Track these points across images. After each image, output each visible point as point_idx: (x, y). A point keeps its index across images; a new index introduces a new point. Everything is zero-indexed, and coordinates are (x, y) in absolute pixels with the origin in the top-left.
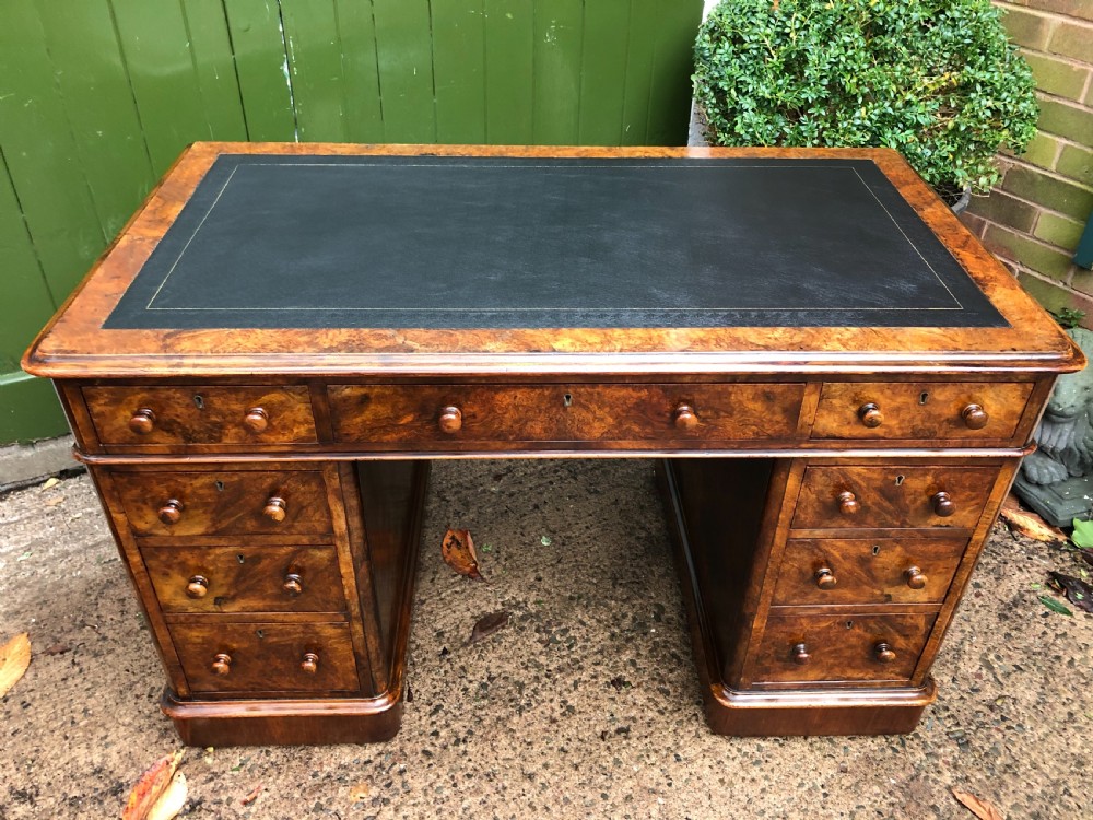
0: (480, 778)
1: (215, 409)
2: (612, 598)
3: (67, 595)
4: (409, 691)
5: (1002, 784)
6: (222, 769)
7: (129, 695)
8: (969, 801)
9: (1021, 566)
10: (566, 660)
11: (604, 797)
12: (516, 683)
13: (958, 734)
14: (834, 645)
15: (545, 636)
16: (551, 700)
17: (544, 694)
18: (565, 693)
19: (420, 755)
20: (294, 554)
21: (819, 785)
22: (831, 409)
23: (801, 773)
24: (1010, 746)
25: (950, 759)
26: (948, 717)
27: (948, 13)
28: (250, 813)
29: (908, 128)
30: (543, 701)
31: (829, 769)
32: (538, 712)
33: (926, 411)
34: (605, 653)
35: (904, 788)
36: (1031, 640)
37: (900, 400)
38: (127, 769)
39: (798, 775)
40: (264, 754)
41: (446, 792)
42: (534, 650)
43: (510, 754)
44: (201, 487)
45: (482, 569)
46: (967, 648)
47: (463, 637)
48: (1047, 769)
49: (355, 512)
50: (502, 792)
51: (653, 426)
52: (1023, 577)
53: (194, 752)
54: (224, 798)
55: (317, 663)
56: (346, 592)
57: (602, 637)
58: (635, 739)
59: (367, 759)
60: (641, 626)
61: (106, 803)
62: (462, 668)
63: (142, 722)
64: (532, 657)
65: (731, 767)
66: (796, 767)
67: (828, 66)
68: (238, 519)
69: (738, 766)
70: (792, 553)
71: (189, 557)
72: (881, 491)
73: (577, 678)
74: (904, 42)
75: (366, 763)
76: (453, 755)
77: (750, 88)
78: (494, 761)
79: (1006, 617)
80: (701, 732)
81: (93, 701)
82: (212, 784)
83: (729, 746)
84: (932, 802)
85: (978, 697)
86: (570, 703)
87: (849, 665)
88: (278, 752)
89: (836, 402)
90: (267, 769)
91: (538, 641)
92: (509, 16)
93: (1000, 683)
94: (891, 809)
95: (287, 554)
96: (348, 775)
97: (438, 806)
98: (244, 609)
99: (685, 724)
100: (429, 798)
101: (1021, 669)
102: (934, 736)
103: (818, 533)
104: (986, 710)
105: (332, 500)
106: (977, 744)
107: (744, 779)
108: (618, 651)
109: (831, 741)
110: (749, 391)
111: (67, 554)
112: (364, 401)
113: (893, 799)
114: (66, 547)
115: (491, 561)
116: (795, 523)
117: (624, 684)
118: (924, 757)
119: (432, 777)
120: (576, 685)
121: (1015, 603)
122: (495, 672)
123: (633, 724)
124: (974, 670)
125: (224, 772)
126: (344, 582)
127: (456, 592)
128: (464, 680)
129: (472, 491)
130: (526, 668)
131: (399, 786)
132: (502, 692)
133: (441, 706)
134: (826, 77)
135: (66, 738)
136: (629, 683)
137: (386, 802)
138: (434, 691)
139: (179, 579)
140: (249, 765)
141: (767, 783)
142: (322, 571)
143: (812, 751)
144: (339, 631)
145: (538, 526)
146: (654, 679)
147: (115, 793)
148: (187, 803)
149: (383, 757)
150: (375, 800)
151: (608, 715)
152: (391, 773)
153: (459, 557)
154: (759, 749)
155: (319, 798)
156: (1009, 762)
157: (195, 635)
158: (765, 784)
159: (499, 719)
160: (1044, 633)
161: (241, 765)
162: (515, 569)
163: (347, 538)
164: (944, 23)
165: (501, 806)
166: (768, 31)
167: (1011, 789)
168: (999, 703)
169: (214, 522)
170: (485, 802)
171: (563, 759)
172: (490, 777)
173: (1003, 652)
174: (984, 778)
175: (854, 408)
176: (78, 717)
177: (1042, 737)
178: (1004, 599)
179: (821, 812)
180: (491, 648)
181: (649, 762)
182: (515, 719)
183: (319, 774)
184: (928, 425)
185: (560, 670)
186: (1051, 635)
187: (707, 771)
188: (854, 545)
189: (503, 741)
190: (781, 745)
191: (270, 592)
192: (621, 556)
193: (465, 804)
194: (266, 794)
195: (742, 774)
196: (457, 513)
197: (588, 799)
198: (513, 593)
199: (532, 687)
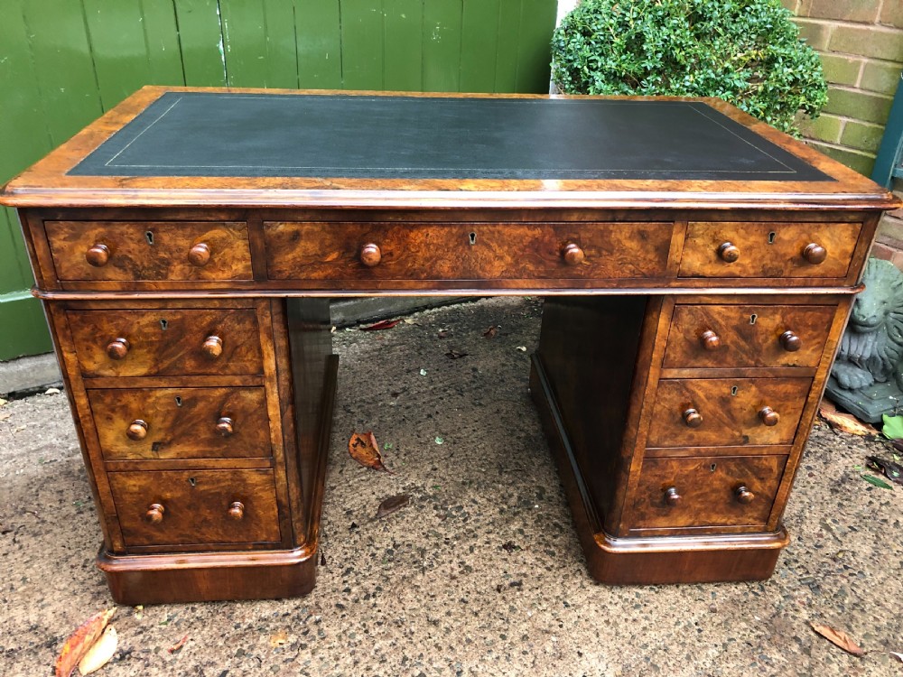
0: (391, 625)
1: (164, 245)
2: (499, 482)
3: (10, 488)
4: (323, 557)
5: (852, 618)
6: (151, 623)
7: (65, 566)
8: (826, 632)
9: (844, 453)
10: (462, 530)
11: (503, 637)
12: (419, 549)
13: (810, 581)
14: (700, 489)
15: (442, 512)
16: (451, 562)
17: (444, 557)
18: (463, 556)
19: (333, 608)
20: (226, 397)
21: (693, 624)
22: (695, 248)
23: (676, 614)
24: (855, 589)
25: (805, 600)
26: (799, 567)
27: (753, 7)
28: (176, 659)
29: (728, 90)
30: (443, 563)
31: (700, 611)
32: (439, 571)
33: (774, 250)
34: (496, 524)
35: (768, 623)
36: (861, 508)
37: (752, 239)
38: (61, 626)
39: (674, 615)
40: (190, 610)
41: (359, 637)
42: (433, 523)
43: (416, 605)
44: (147, 326)
45: (385, 462)
46: (808, 515)
47: (369, 514)
48: (890, 606)
49: (283, 353)
50: (410, 636)
51: (545, 265)
52: (847, 461)
53: (125, 610)
54: (152, 647)
55: (244, 511)
56: (273, 436)
57: (493, 512)
58: (527, 590)
59: (285, 612)
60: (526, 504)
61: (40, 654)
62: (370, 538)
63: (76, 587)
64: (432, 529)
65: (614, 610)
66: (671, 609)
67: (661, 43)
68: (178, 359)
69: (621, 610)
70: (663, 394)
71: (132, 399)
72: (738, 329)
73: (472, 544)
74: (720, 25)
75: (284, 616)
76: (365, 607)
77: (599, 64)
78: (401, 611)
79: (837, 491)
80: (585, 583)
81: (31, 571)
82: (141, 637)
83: (610, 594)
84: (794, 634)
85: (821, 551)
86: (467, 563)
87: (714, 510)
88: (204, 609)
89: (699, 241)
90: (192, 623)
91: (436, 515)
92: (403, 16)
93: (841, 542)
94: (759, 640)
95: (220, 396)
96: (268, 626)
97: (351, 649)
98: (179, 456)
99: (570, 578)
100: (343, 643)
101: (855, 530)
102: (789, 582)
103: (686, 373)
104: (830, 561)
105: (263, 338)
106: (827, 587)
107: (626, 620)
108: (507, 523)
109: (700, 588)
110: (626, 230)
111: (12, 457)
112: (296, 237)
113: (759, 633)
114: (11, 452)
115: (392, 456)
116: (665, 363)
117: (514, 547)
118: (782, 599)
119: (345, 625)
120: (471, 550)
121: (843, 481)
122: (399, 540)
123: (524, 579)
124: (816, 531)
125: (152, 626)
126: (271, 425)
127: (362, 480)
128: (372, 548)
129: (373, 405)
130: (427, 537)
131: (315, 633)
132: (407, 556)
133: (352, 569)
134: (660, 52)
135: (5, 601)
136: (519, 547)
137: (303, 647)
138: (345, 557)
139: (120, 424)
140: (176, 619)
141: (647, 622)
142: (251, 415)
143: (684, 597)
144: (265, 477)
145: (433, 430)
146: (540, 544)
147: (49, 646)
148: (118, 653)
149: (300, 610)
150: (293, 646)
151: (501, 572)
152: (308, 623)
153: (364, 453)
154: (638, 595)
155: (241, 645)
156: (856, 601)
157: (133, 483)
158: (645, 623)
159: (404, 577)
160: (870, 502)
161: (169, 620)
162: (414, 462)
163: (275, 379)
164: (750, 13)
165: (410, 647)
166: (612, 21)
167: (861, 622)
168: (841, 556)
169: (157, 361)
170: (394, 644)
171: (464, 608)
172: (399, 624)
173: (838, 517)
174: (837, 615)
175: (714, 247)
176: (16, 584)
177: (881, 581)
178: (833, 477)
179: (697, 644)
180: (394, 522)
181: (540, 608)
182: (419, 577)
183: (242, 625)
184: (775, 263)
185: (457, 538)
186: (876, 505)
187: (593, 614)
188: (716, 385)
189: (409, 595)
190: (657, 593)
191: (203, 437)
192: (505, 452)
193: (376, 647)
194: (192, 643)
195: (624, 615)
196: (361, 422)
197: (488, 639)
198: (412, 480)
199: (433, 552)
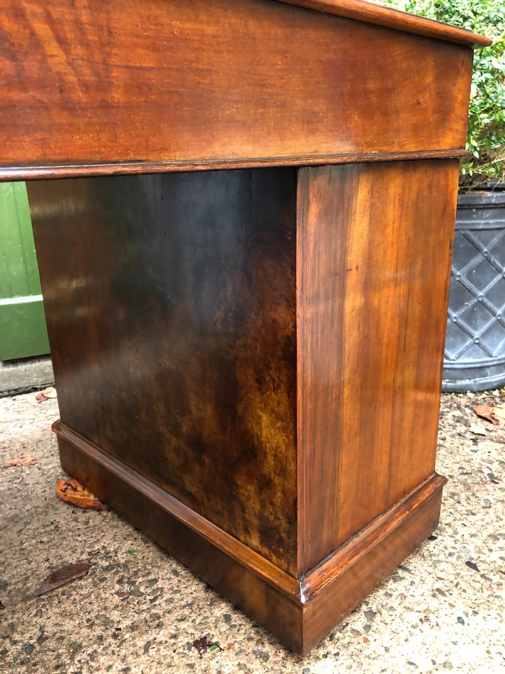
10: (145, 615)
12: (71, 645)
15: (126, 588)
17: (102, 659)
18: (130, 658)
34: (195, 607)
42: (108, 604)
47: (28, 589)
57: (195, 588)
64: (103, 613)
73: (151, 638)
91: (117, 593)
108: (211, 605)
117: (210, 645)
120: (147, 647)
122: (50, 629)
127: (41, 542)
128: (7, 641)
130: (91, 626)
132: (50, 656)
136: (217, 644)
180: (56, 602)
185: (133, 628)
198: (104, 542)
199: (90, 651)
